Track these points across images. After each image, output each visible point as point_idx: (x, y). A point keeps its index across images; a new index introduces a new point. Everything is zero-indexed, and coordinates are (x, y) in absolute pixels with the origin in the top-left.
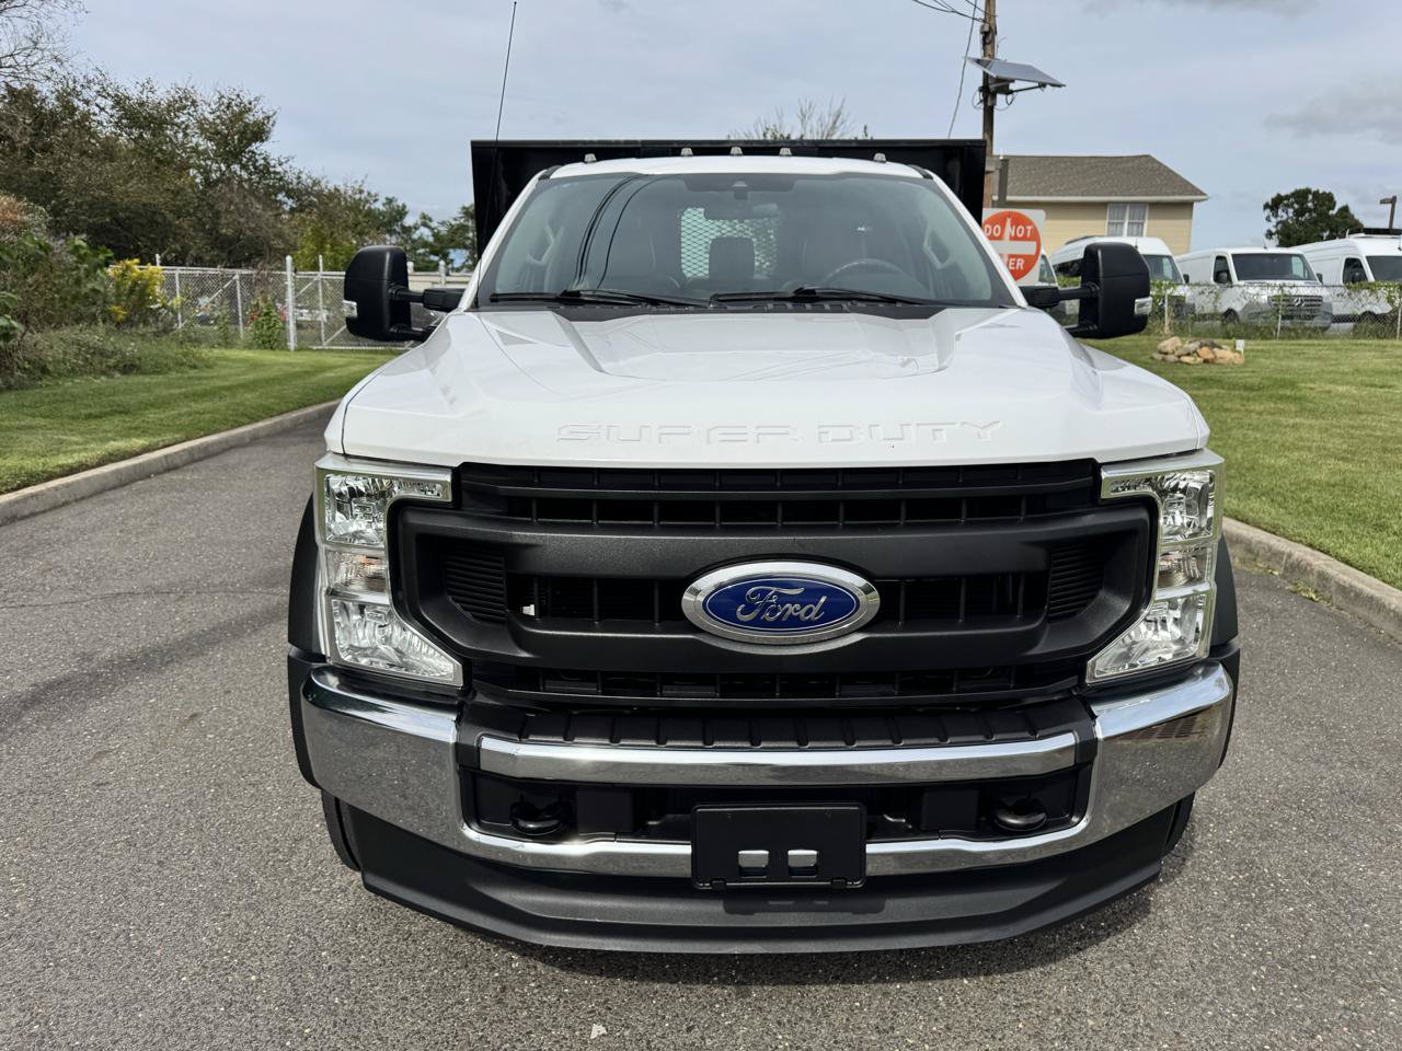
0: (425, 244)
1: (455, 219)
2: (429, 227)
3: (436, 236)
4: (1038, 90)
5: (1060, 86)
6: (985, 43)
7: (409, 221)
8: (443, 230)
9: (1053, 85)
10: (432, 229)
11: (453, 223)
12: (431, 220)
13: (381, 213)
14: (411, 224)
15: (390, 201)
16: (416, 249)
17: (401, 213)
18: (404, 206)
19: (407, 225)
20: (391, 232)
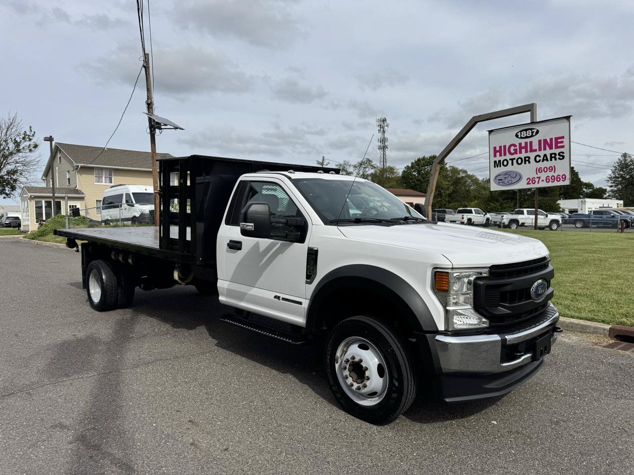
4: (174, 130)
5: (182, 129)
6: (148, 108)
9: (180, 129)
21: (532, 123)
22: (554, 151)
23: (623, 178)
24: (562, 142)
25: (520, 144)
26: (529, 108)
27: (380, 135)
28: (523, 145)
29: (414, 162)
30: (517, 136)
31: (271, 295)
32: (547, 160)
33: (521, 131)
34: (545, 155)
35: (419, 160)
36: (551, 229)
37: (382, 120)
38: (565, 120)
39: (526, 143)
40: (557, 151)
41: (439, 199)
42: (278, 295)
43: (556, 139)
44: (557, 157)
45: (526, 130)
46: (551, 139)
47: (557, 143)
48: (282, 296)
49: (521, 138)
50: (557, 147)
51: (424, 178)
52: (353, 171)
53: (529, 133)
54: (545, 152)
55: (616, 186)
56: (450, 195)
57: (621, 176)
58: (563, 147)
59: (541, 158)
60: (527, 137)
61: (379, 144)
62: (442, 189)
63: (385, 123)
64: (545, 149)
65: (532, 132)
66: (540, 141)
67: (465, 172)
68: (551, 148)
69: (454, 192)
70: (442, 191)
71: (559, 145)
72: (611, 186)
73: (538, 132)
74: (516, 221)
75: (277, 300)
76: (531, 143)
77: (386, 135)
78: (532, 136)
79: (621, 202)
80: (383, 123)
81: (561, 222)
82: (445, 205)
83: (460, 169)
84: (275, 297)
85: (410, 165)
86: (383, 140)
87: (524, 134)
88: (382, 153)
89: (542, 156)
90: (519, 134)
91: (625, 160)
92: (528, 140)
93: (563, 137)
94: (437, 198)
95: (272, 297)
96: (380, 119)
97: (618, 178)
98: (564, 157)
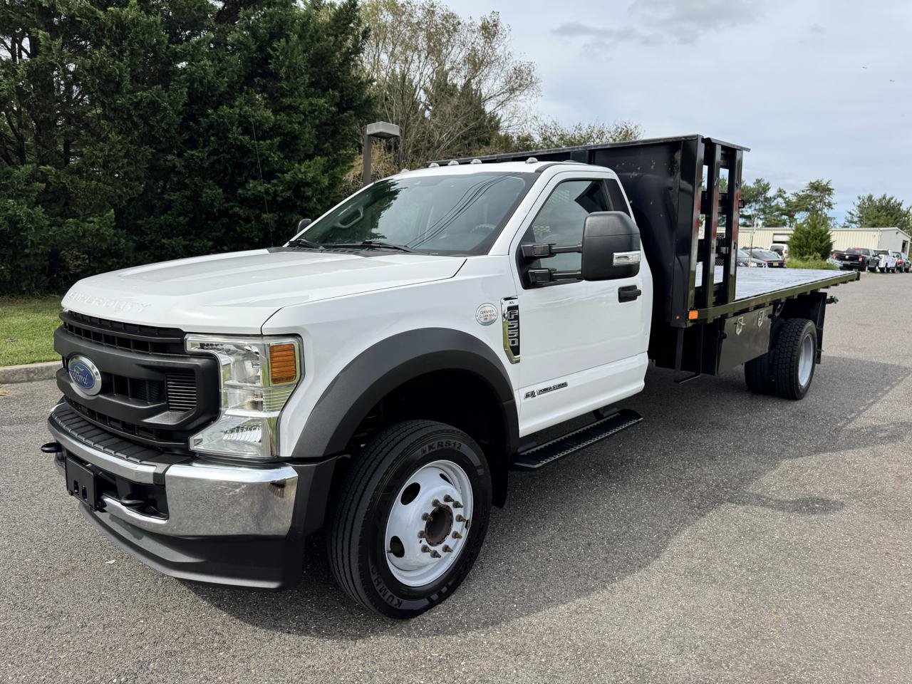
0: (778, 209)
1: (803, 191)
2: (783, 197)
3: (788, 203)
7: (770, 194)
8: (794, 199)
10: (785, 199)
11: (801, 194)
12: (785, 193)
13: (751, 189)
14: (772, 196)
15: (758, 181)
16: (772, 212)
17: (766, 188)
18: (768, 184)
19: (768, 196)
20: (756, 201)
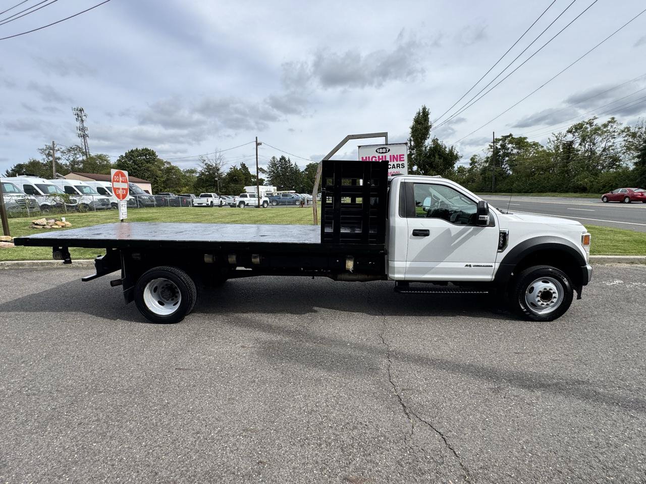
21: (387, 144)
22: (399, 162)
23: (274, 172)
24: (403, 158)
25: (379, 157)
26: (385, 135)
27: (78, 124)
28: (381, 157)
29: (128, 152)
30: (377, 151)
31: (462, 265)
32: (395, 168)
33: (379, 149)
34: (394, 165)
35: (132, 151)
36: (264, 207)
37: (79, 109)
38: (405, 145)
39: (382, 156)
40: (401, 163)
41: (156, 185)
42: (469, 264)
43: (400, 155)
44: (401, 166)
45: (382, 148)
46: (397, 156)
47: (400, 158)
48: (472, 264)
49: (380, 153)
50: (400, 160)
51: (140, 167)
52: (60, 157)
53: (384, 150)
54: (393, 163)
55: (270, 178)
56: (164, 182)
57: (273, 172)
58: (404, 160)
59: (392, 167)
60: (383, 153)
61: (79, 132)
62: (157, 177)
63: (82, 113)
64: (393, 161)
65: (386, 150)
66: (390, 156)
67: (169, 163)
68: (397, 161)
69: (168, 180)
70: (158, 179)
71: (402, 159)
72: (268, 178)
73: (389, 150)
74: (243, 202)
75: (469, 267)
76: (385, 156)
77: (85, 124)
78: (386, 152)
79: (276, 188)
80: (80, 113)
81: (269, 202)
82: (161, 190)
83: (165, 161)
84: (467, 266)
85: (124, 155)
86: (83, 129)
87: (381, 151)
88: (83, 141)
89: (392, 165)
90: (378, 150)
91: (274, 161)
92: (384, 155)
93: (403, 155)
94: (154, 185)
95: (463, 266)
96: (76, 108)
97: (271, 172)
98: (404, 166)
